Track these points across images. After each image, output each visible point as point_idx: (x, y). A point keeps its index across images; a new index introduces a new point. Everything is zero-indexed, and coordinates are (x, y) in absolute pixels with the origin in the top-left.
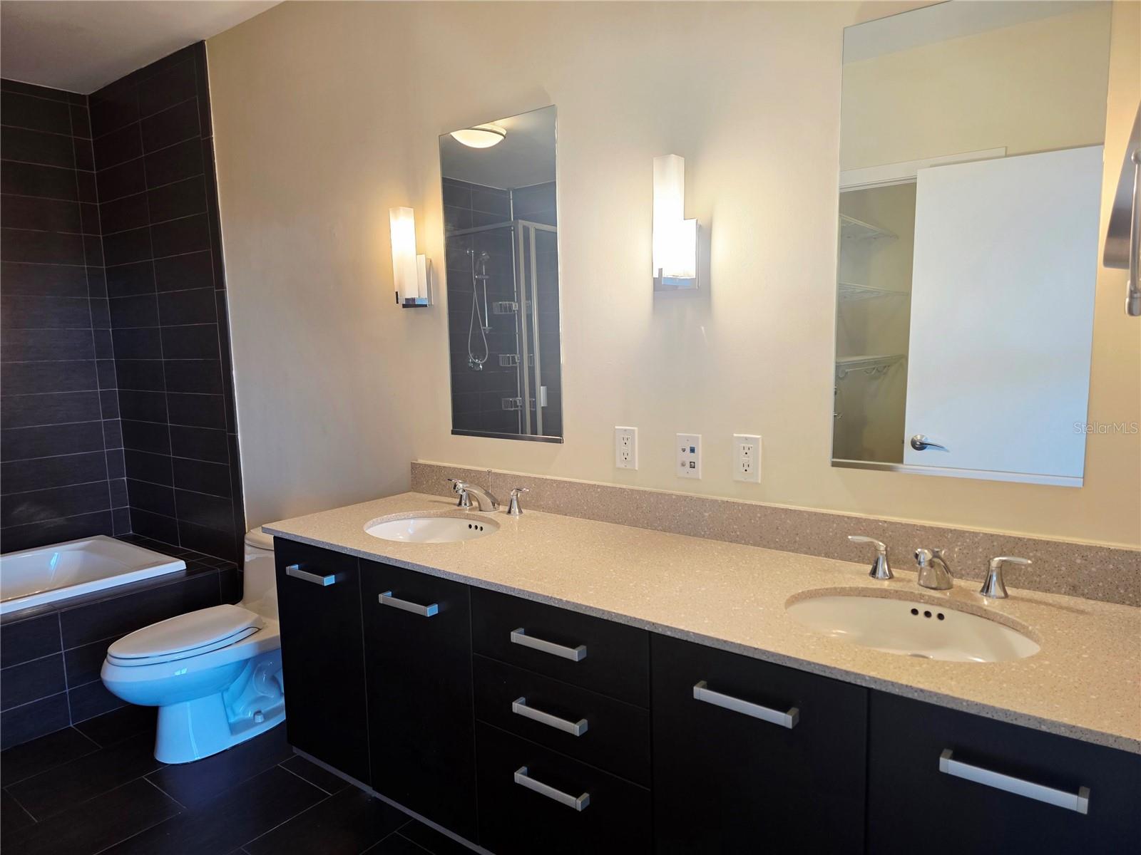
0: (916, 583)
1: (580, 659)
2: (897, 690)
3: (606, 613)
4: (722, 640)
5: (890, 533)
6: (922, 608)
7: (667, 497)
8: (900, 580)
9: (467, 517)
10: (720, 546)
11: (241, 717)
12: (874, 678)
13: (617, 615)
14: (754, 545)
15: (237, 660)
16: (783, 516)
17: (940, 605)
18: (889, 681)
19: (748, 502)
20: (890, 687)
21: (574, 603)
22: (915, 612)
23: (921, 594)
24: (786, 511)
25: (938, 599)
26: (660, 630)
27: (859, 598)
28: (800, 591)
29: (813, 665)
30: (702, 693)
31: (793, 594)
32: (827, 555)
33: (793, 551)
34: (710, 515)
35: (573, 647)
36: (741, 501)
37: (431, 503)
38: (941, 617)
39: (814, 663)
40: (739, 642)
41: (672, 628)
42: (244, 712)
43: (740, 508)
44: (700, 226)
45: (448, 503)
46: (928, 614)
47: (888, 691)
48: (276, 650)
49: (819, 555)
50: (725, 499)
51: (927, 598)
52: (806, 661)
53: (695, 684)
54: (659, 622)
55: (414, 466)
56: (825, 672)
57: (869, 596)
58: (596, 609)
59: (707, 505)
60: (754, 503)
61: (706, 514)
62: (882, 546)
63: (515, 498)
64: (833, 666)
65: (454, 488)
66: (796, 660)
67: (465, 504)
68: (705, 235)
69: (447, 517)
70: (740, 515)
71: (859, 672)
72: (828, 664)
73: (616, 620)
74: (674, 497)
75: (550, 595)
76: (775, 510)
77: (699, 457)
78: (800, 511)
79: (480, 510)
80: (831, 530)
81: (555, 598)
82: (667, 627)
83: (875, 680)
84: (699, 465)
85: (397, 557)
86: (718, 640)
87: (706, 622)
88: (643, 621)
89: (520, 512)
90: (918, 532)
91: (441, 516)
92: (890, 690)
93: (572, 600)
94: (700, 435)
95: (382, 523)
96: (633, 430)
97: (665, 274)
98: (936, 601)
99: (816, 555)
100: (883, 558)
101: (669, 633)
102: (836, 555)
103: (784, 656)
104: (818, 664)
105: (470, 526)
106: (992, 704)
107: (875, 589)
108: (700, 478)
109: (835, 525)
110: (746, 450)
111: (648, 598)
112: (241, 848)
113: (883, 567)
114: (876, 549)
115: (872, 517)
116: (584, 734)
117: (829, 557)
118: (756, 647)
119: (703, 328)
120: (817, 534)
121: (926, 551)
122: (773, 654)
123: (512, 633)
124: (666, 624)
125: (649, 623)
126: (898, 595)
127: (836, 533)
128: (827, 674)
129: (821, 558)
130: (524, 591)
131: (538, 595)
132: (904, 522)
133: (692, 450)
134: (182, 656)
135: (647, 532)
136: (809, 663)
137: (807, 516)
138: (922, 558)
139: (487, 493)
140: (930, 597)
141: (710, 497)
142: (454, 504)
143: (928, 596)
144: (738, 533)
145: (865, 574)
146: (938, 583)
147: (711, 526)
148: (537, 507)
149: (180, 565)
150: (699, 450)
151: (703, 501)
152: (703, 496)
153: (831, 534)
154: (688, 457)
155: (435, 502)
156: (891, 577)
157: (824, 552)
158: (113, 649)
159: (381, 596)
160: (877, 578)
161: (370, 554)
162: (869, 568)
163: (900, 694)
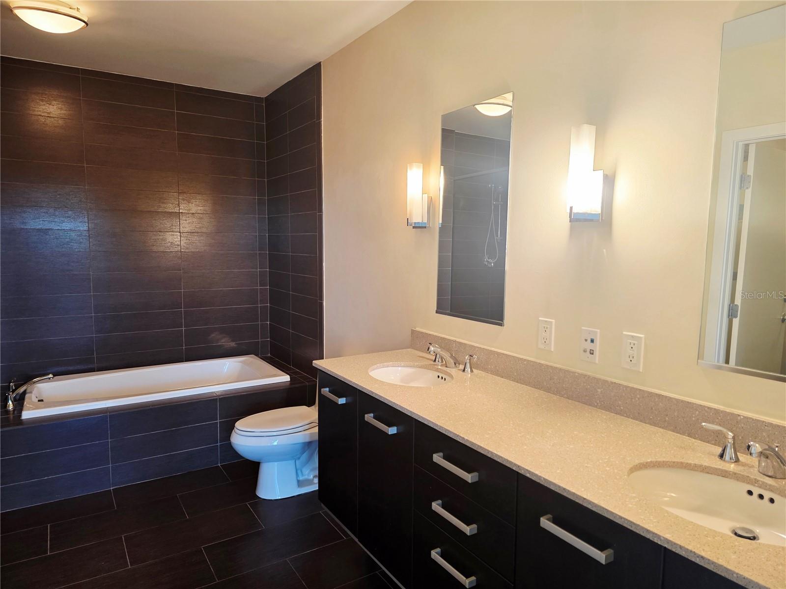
0: (756, 469)
1: (472, 482)
2: (684, 553)
3: (490, 453)
4: (562, 487)
5: (742, 425)
6: (756, 491)
7: (571, 374)
8: (744, 465)
9: (437, 370)
10: (605, 415)
11: (306, 477)
12: (667, 539)
13: (497, 455)
14: (634, 418)
15: (303, 441)
16: (657, 400)
17: (772, 491)
18: (677, 544)
19: (631, 385)
20: (679, 549)
21: (471, 442)
22: (750, 493)
23: (755, 479)
24: (659, 396)
25: (770, 485)
26: (523, 471)
27: (702, 473)
28: (649, 461)
29: (623, 520)
30: (545, 523)
31: (642, 462)
32: (690, 435)
33: (663, 428)
34: (602, 391)
35: (469, 472)
36: (625, 383)
37: (418, 358)
38: (772, 501)
39: (624, 519)
40: (573, 491)
41: (530, 471)
42: (308, 475)
43: (625, 389)
44: (607, 175)
45: (428, 359)
46: (761, 497)
47: (677, 552)
48: (316, 441)
49: (683, 434)
50: (614, 380)
51: (761, 483)
52: (619, 515)
53: (542, 516)
54: (522, 466)
55: (413, 332)
56: (632, 527)
57: (712, 474)
58: (484, 448)
59: (600, 383)
60: (636, 386)
61: (599, 390)
62: (731, 435)
63: (468, 361)
64: (638, 523)
65: (428, 350)
66: (612, 513)
67: (439, 361)
68: (609, 181)
69: (424, 368)
70: (624, 394)
71: (656, 532)
72: (635, 522)
73: (496, 459)
74: (577, 374)
75: (457, 434)
76: (651, 394)
77: (597, 347)
78: (671, 398)
79: (446, 367)
80: (694, 416)
81: (460, 436)
82: (527, 470)
83: (668, 541)
84: (597, 353)
85: (377, 392)
86: (559, 487)
87: (558, 471)
88: (512, 463)
89: (472, 371)
90: (766, 427)
91: (421, 367)
92: (678, 551)
93: (470, 440)
94: (599, 330)
95: (383, 367)
96: (551, 322)
97: (575, 211)
98: (768, 487)
99: (681, 434)
100: (731, 446)
101: (528, 475)
102: (697, 436)
103: (603, 508)
104: (627, 520)
105: (439, 377)
106: (756, 581)
107: (716, 469)
108: (597, 362)
109: (697, 412)
110: (632, 345)
111: (525, 447)
112: (287, 559)
113: (729, 452)
114: (726, 437)
115: (728, 410)
116: (473, 535)
117: (691, 437)
118: (585, 497)
119: (604, 250)
120: (683, 417)
121: (757, 445)
122: (596, 506)
123: (434, 455)
124: (527, 468)
125: (515, 465)
126: (736, 477)
127: (698, 419)
128: (633, 529)
129: (684, 437)
130: (443, 427)
131: (451, 432)
132: (755, 418)
133: (592, 341)
134: (275, 434)
135: (555, 397)
136: (621, 518)
137: (676, 402)
138: (753, 450)
139: (452, 356)
140: (763, 483)
141: (603, 377)
142: (432, 360)
143: (762, 481)
144: (622, 408)
145: (713, 455)
146: (775, 473)
147: (602, 399)
148: (485, 369)
149: (286, 378)
150: (598, 341)
151: (597, 380)
152: (598, 376)
153: (694, 419)
154: (589, 346)
155: (421, 357)
156: (737, 460)
157: (687, 432)
158: (238, 424)
159: (366, 416)
160: (724, 460)
161: (363, 388)
162: (719, 450)
163: (686, 557)
